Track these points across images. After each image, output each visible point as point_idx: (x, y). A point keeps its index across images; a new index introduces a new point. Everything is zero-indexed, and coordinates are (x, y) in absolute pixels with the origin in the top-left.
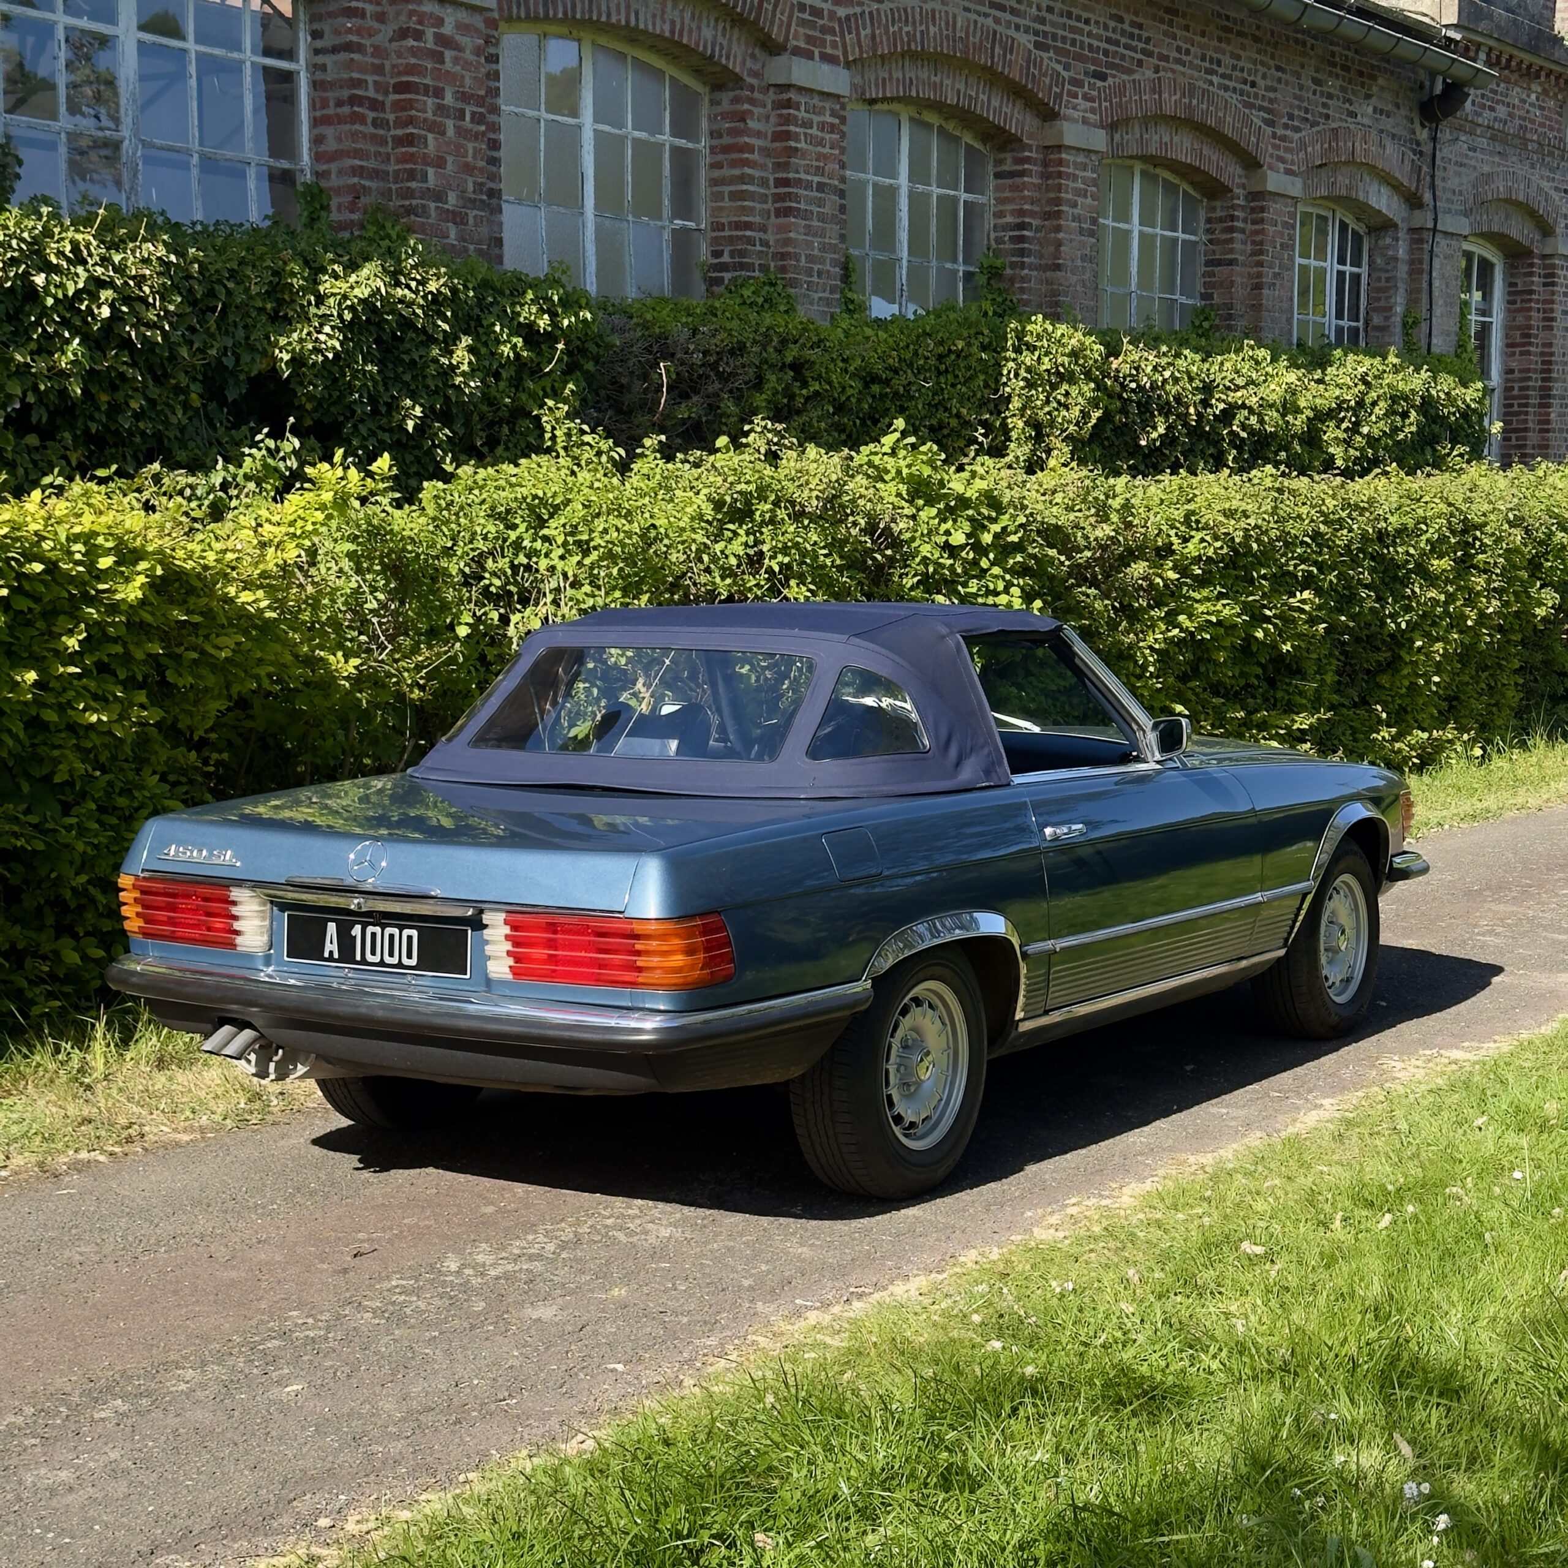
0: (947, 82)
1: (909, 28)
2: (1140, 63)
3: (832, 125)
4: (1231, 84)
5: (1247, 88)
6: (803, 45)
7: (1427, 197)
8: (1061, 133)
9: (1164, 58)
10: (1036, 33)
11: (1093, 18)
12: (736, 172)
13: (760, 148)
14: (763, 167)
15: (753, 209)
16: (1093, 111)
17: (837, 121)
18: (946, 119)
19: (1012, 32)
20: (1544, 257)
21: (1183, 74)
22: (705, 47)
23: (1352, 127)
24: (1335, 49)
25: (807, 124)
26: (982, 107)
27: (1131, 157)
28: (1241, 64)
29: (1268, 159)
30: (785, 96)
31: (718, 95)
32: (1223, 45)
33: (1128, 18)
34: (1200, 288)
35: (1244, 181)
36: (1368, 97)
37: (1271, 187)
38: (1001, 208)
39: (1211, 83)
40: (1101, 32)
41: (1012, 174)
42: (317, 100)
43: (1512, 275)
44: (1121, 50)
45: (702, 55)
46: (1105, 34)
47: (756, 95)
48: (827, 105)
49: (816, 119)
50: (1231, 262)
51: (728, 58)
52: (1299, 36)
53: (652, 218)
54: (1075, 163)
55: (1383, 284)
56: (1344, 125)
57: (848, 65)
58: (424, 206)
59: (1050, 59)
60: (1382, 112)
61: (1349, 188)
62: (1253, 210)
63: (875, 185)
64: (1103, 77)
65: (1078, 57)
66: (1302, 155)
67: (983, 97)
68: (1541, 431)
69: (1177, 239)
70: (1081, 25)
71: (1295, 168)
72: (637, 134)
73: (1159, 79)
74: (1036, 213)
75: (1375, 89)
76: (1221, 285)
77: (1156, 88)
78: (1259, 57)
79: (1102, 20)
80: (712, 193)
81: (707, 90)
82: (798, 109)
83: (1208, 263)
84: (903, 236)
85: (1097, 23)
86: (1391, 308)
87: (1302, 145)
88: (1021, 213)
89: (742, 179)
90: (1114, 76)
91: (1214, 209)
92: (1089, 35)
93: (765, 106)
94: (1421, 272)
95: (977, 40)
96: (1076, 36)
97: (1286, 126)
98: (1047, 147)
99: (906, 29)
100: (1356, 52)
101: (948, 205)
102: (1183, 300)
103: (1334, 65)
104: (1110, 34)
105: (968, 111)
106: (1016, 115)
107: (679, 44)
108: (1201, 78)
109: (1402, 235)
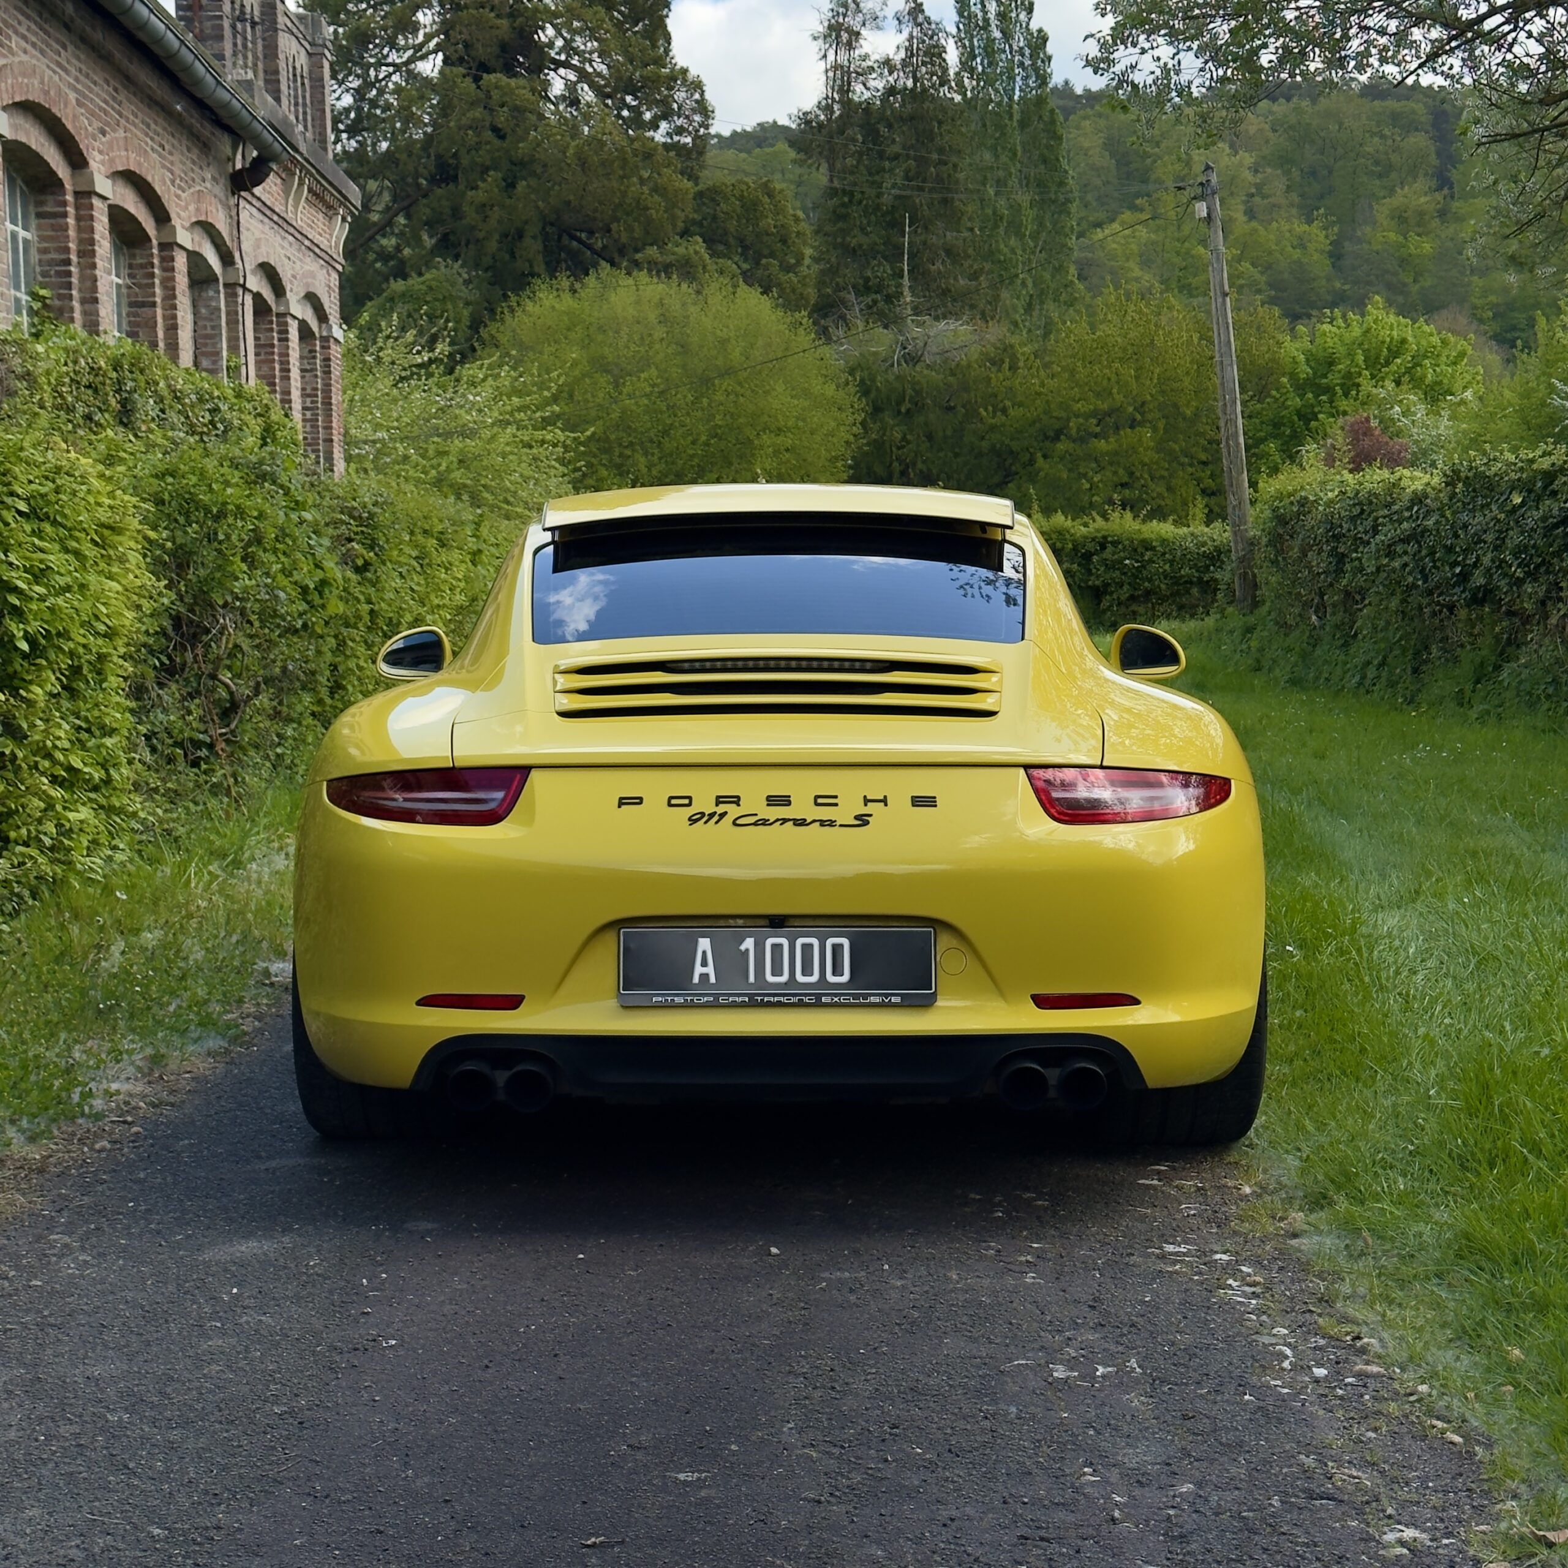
0: (33, 129)
2: (118, 123)
4: (156, 147)
5: (162, 151)
8: (90, 181)
9: (128, 120)
10: (77, 91)
16: (104, 163)
19: (67, 90)
20: (278, 315)
21: (136, 135)
23: (205, 190)
28: (157, 128)
29: (175, 215)
32: (150, 112)
34: (125, 326)
35: (158, 232)
36: (209, 165)
37: (176, 240)
38: (44, 245)
39: (148, 145)
40: (101, 93)
41: (54, 215)
44: (111, 111)
46: (103, 95)
50: (154, 304)
54: (98, 207)
55: (209, 331)
56: (201, 188)
59: (83, 114)
60: (215, 179)
62: (165, 259)
64: (104, 133)
65: (94, 114)
66: (187, 212)
71: (185, 224)
73: (127, 138)
74: (74, 251)
75: (211, 159)
77: (126, 146)
78: (165, 125)
83: (132, 305)
86: (218, 354)
87: (187, 205)
88: (67, 250)
90: (109, 134)
91: (133, 256)
94: (236, 322)
95: (53, 95)
96: (92, 96)
97: (179, 187)
98: (81, 193)
101: (15, 239)
106: (61, 162)
108: (143, 140)
109: (221, 288)
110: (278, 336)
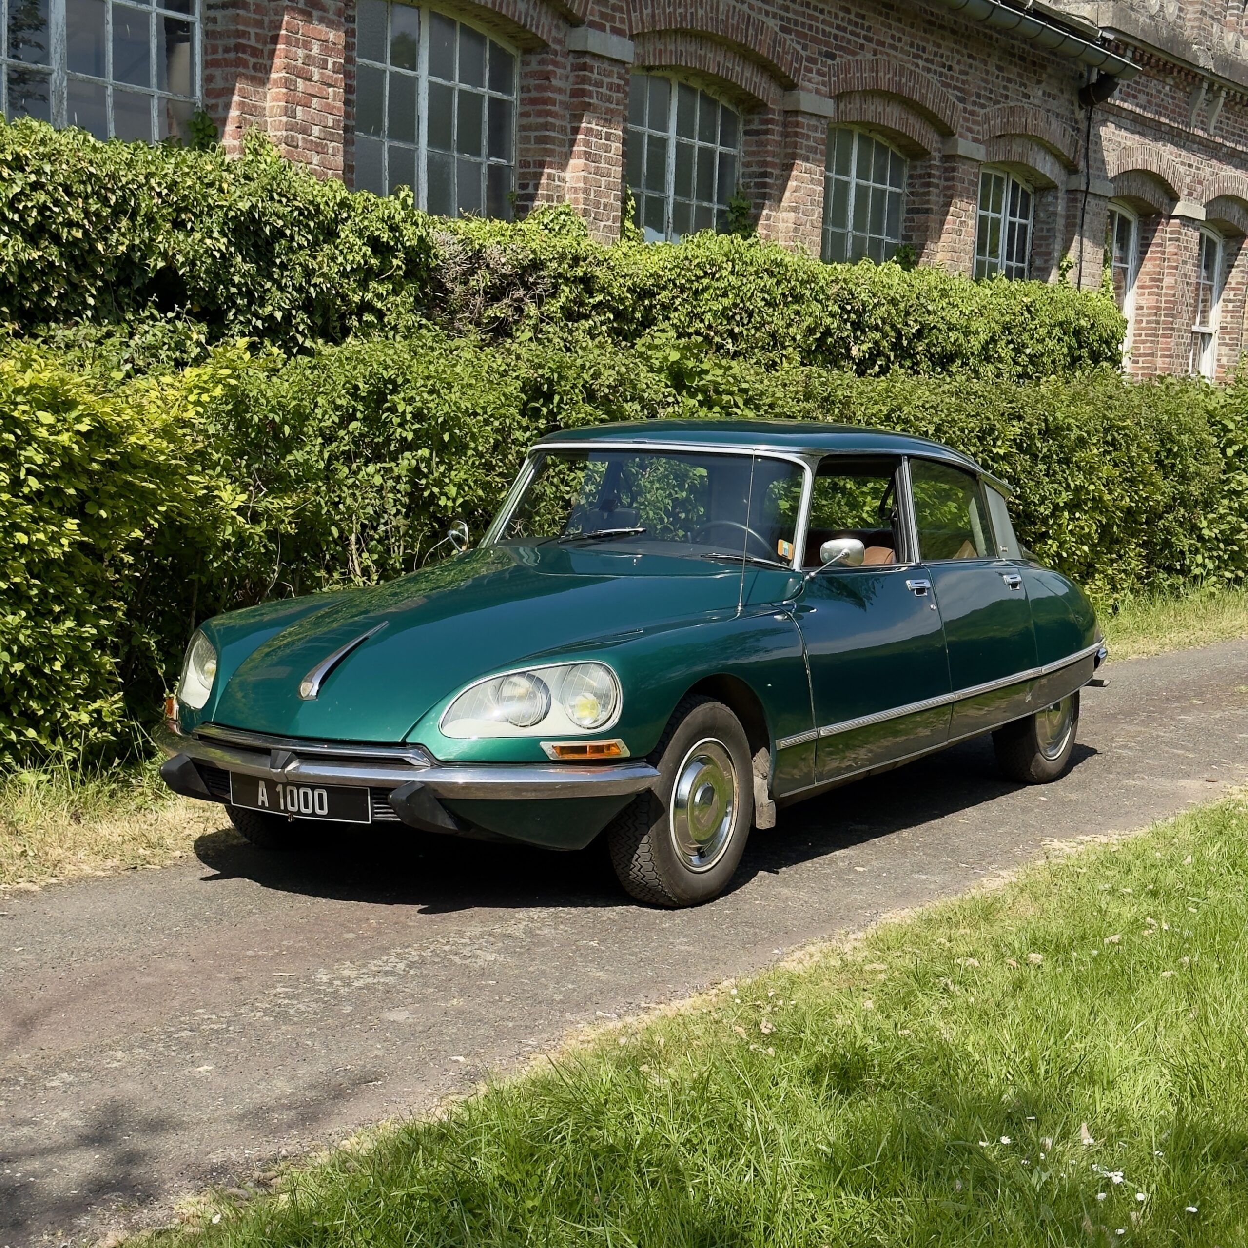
0: (710, 55)
1: (682, 10)
2: (862, 47)
3: (619, 85)
4: (933, 67)
5: (945, 71)
6: (597, 19)
7: (1082, 165)
8: (798, 101)
9: (883, 44)
10: (782, 19)
11: (827, 8)
12: (541, 120)
13: (560, 102)
14: (563, 117)
15: (553, 151)
16: (824, 84)
17: (622, 83)
18: (708, 85)
19: (763, 17)
20: (1170, 217)
21: (896, 57)
22: (519, 18)
23: (1026, 106)
24: (1015, 43)
25: (599, 84)
26: (737, 77)
27: (853, 123)
28: (941, 51)
29: (959, 129)
30: (582, 60)
31: (528, 57)
32: (928, 36)
33: (854, 10)
34: (902, 231)
35: (940, 145)
36: (1039, 82)
37: (960, 152)
38: (749, 159)
39: (917, 66)
40: (833, 20)
41: (758, 133)
42: (209, 47)
43: (1145, 231)
44: (848, 36)
45: (517, 24)
46: (835, 22)
47: (559, 59)
48: (615, 70)
49: (606, 80)
50: (927, 211)
51: (537, 28)
52: (987, 31)
53: (472, 154)
54: (808, 125)
55: (1044, 233)
56: (1019, 104)
57: (632, 37)
58: (293, 137)
59: (792, 40)
60: (1049, 95)
61: (1021, 155)
62: (946, 170)
63: (649, 136)
64: (833, 57)
65: (814, 40)
66: (986, 126)
67: (738, 69)
68: (1163, 356)
69: (884, 191)
70: (817, 14)
71: (980, 137)
72: (464, 86)
73: (877, 60)
74: (776, 164)
75: (1044, 76)
76: (919, 229)
77: (875, 67)
78: (956, 47)
79: (833, 10)
80: (521, 137)
81: (520, 53)
82: (592, 72)
83: (909, 211)
84: (671, 178)
85: (829, 12)
86: (1049, 254)
87: (987, 119)
88: (765, 164)
89: (546, 126)
90: (841, 56)
91: (915, 168)
92: (824, 22)
93: (565, 68)
94: (1074, 225)
95: (735, 22)
96: (813, 23)
97: (974, 103)
98: (786, 112)
99: (679, 11)
100: (1031, 46)
101: (706, 155)
102: (888, 239)
103: (1013, 55)
104: (839, 22)
105: (726, 80)
106: (763, 84)
107: (499, 14)
108: (908, 62)
109: (1061, 194)
110: (1168, 236)
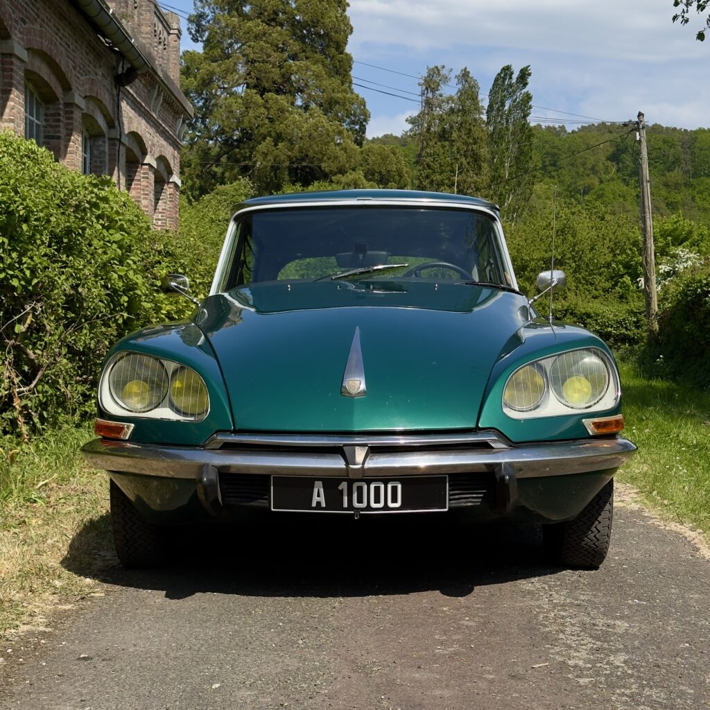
2: (36, 20)
4: (63, 43)
5: (67, 47)
7: (117, 123)
8: (12, 47)
16: (22, 39)
20: (143, 164)
21: (49, 32)
23: (97, 80)
28: (65, 34)
29: (74, 87)
32: (60, 22)
35: (63, 95)
37: (76, 101)
44: (30, 10)
50: (59, 138)
54: (17, 65)
55: (98, 164)
56: (94, 78)
60: (104, 76)
61: (93, 111)
62: (67, 112)
64: (25, 22)
65: (17, 8)
66: (83, 88)
69: (33, 122)
71: (82, 94)
73: (42, 31)
75: (102, 64)
76: (54, 149)
77: (41, 35)
78: (71, 33)
83: (46, 137)
87: (83, 84)
90: (28, 23)
91: (48, 109)
94: (114, 160)
97: (79, 72)
98: (3, 54)
108: (54, 36)
109: (106, 140)
110: (142, 175)
